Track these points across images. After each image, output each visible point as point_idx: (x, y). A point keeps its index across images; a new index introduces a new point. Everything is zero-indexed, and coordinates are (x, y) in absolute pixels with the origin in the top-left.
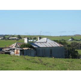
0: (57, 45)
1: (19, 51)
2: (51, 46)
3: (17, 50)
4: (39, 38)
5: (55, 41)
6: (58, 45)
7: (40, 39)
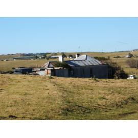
0: (98, 63)
1: (50, 72)
2: (91, 64)
3: (48, 70)
4: (76, 56)
5: (96, 58)
6: (100, 63)
7: (78, 56)
